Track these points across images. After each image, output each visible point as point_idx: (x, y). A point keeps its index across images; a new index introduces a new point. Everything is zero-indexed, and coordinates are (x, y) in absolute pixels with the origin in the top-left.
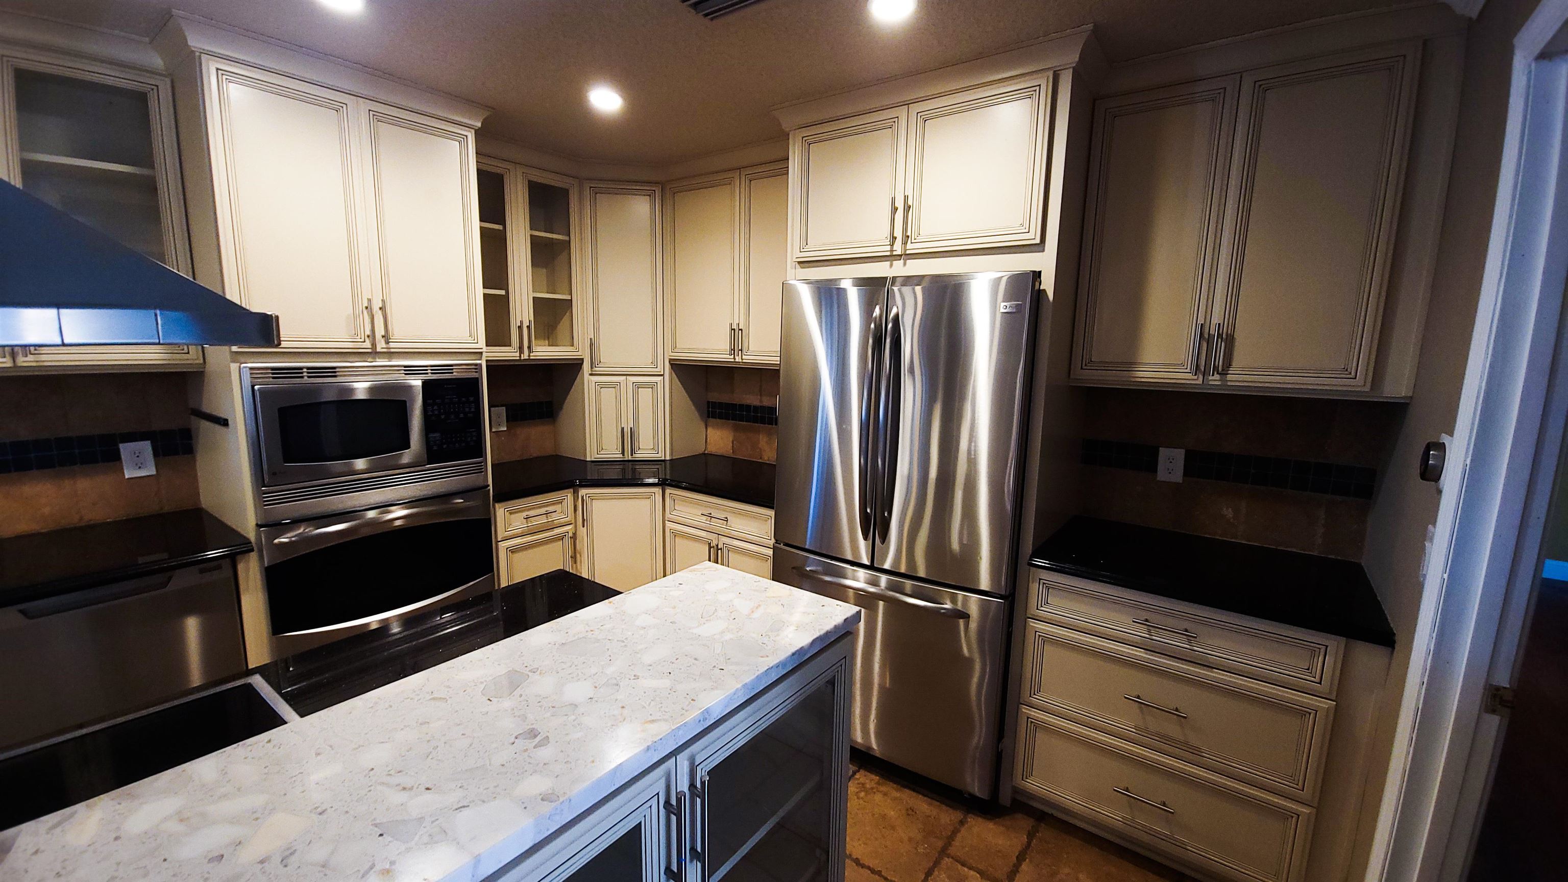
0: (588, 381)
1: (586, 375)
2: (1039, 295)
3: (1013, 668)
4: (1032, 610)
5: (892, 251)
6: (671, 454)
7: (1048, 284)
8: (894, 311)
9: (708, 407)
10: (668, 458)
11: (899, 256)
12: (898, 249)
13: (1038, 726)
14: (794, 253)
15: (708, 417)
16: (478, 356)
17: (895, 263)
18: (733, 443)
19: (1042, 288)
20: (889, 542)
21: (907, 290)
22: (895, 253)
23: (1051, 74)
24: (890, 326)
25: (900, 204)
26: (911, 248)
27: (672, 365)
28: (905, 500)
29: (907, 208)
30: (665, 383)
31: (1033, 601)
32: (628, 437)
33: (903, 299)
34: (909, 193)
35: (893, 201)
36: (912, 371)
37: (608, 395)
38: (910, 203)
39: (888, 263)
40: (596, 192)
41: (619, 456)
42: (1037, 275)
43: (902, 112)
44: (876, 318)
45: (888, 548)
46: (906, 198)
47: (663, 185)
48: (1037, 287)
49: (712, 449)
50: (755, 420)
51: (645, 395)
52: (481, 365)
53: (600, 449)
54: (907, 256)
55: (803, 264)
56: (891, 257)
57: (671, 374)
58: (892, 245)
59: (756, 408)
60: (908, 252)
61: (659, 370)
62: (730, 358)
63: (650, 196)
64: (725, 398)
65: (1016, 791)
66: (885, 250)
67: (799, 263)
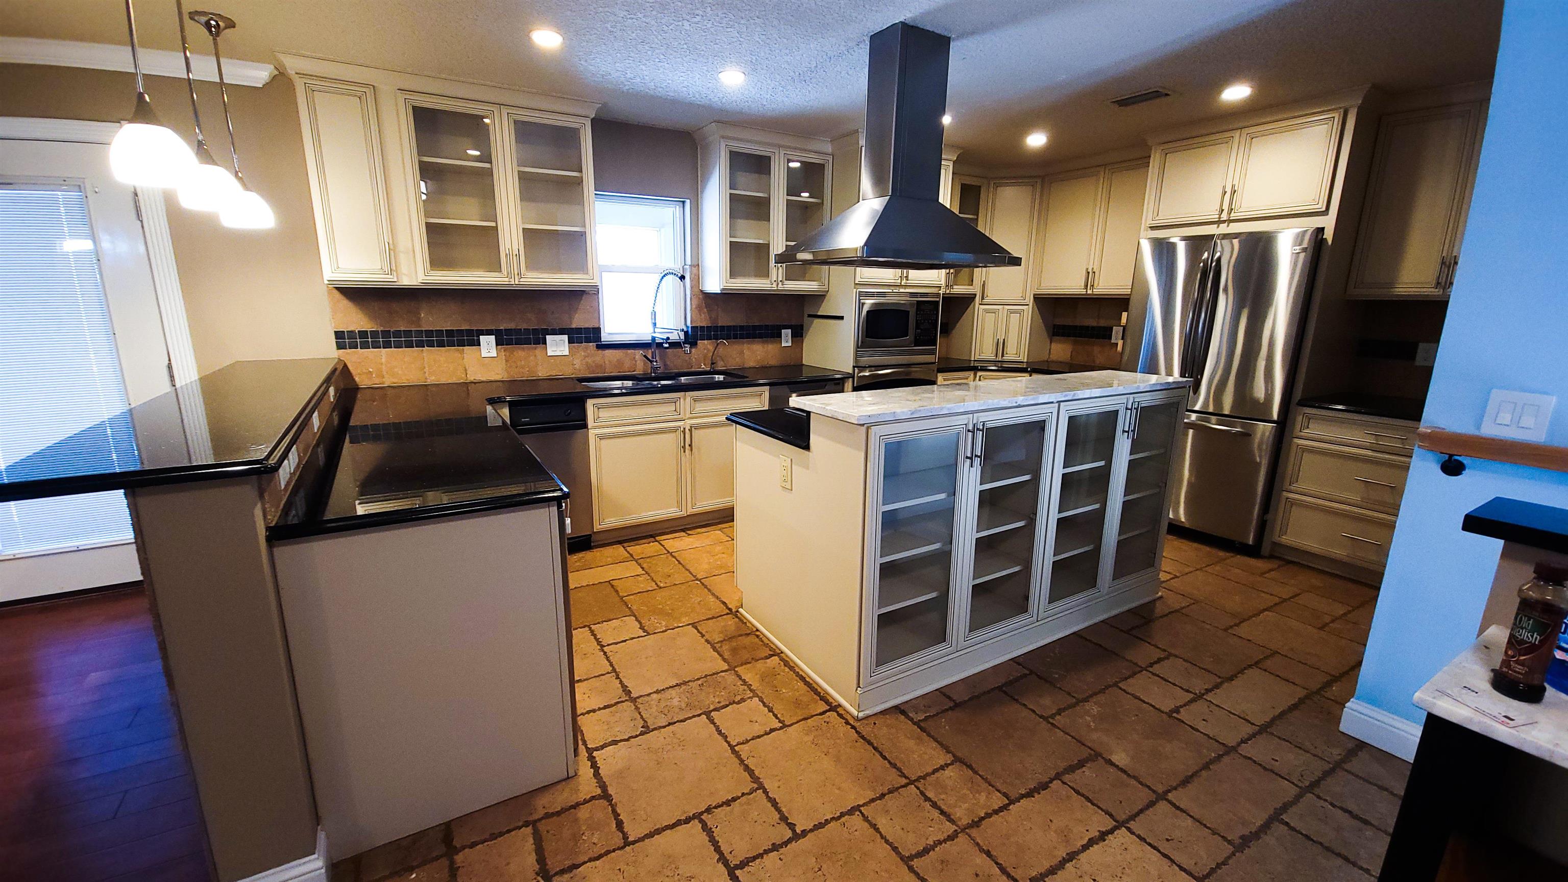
0: (978, 308)
1: (977, 305)
2: (1323, 241)
3: (1279, 470)
4: (1297, 432)
5: (1220, 218)
6: (1028, 359)
7: (1329, 235)
8: (1218, 254)
9: (1054, 329)
10: (1025, 361)
11: (1224, 222)
12: (1224, 216)
13: (1293, 503)
14: (1148, 219)
15: (1053, 335)
16: (939, 289)
17: (1221, 225)
18: (1071, 353)
19: (1324, 237)
20: (1199, 395)
21: (1226, 242)
22: (1221, 219)
23: (1342, 111)
24: (1214, 264)
25: (1229, 190)
26: (1233, 216)
27: (1034, 298)
28: (1212, 373)
29: (1234, 192)
30: (1029, 310)
31: (1298, 427)
32: (1001, 346)
33: (1222, 248)
34: (1236, 182)
35: (1224, 187)
36: (1226, 290)
37: (990, 317)
38: (1236, 188)
39: (1216, 225)
40: (997, 186)
41: (993, 358)
42: (1321, 230)
43: (1237, 133)
44: (1204, 259)
45: (1198, 399)
46: (1233, 186)
47: (1043, 178)
48: (1320, 237)
49: (1054, 357)
50: (1092, 336)
51: (1015, 318)
52: (940, 294)
53: (981, 352)
54: (1230, 221)
55: (1153, 228)
56: (1219, 222)
57: (1033, 305)
58: (1220, 215)
59: (1093, 328)
60: (1231, 218)
61: (1026, 301)
62: (1084, 291)
63: (1033, 186)
64: (1068, 322)
65: (1275, 544)
66: (1215, 217)
67: (1150, 227)
